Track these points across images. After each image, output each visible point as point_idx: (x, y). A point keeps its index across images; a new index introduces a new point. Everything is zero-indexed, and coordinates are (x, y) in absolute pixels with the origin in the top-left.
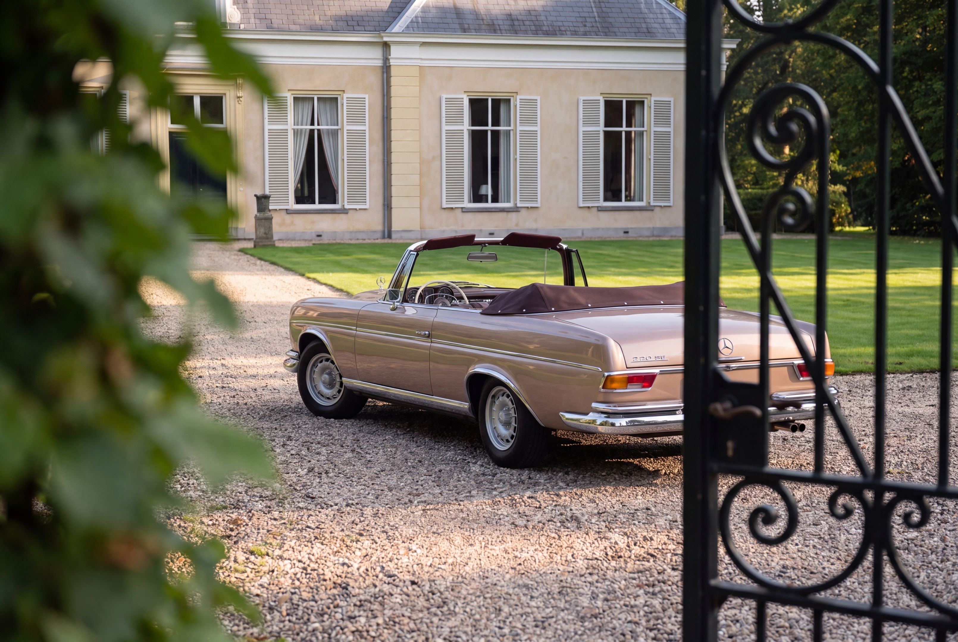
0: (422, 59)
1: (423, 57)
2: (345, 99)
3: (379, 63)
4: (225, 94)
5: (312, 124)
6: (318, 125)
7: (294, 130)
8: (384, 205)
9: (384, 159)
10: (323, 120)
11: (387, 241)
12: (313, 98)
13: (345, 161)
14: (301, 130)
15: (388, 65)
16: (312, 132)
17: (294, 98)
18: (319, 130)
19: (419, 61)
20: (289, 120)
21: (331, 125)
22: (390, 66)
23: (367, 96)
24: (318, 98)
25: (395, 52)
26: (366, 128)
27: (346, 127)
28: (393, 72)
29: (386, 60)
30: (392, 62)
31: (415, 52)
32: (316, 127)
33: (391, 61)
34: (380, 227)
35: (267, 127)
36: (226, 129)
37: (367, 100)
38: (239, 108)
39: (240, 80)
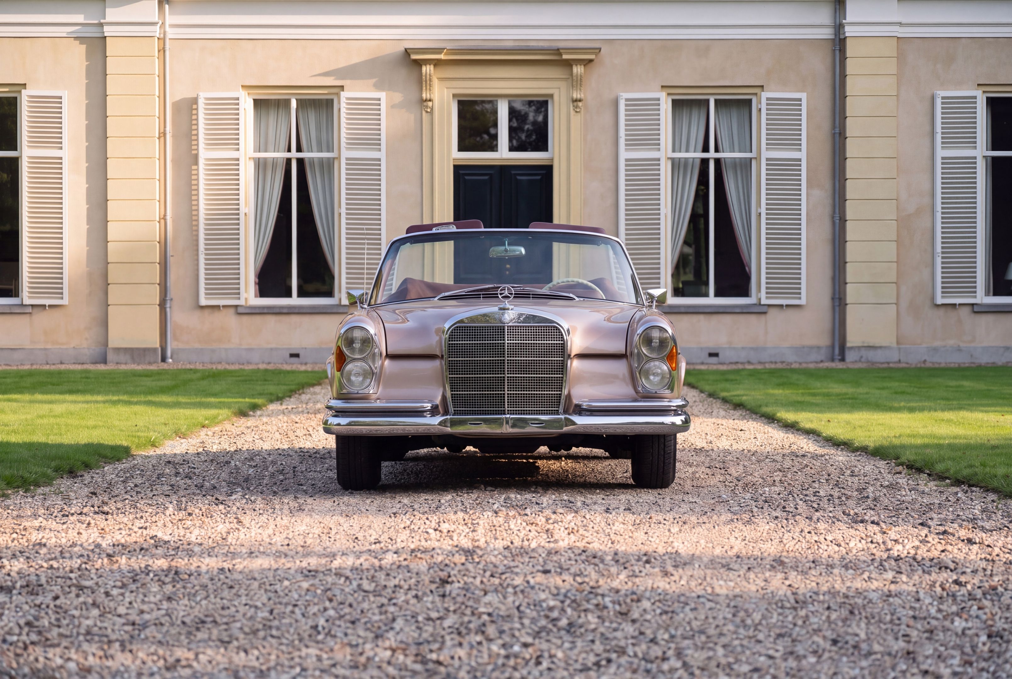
0: (900, 24)
1: (904, 21)
2: (764, 101)
3: (827, 33)
4: (551, 96)
5: (706, 149)
6: (717, 150)
7: (673, 160)
8: (833, 299)
9: (834, 212)
10: (724, 142)
11: (838, 365)
12: (708, 101)
13: (763, 216)
14: (686, 159)
15: (842, 37)
16: (705, 162)
17: (673, 101)
18: (718, 161)
19: (897, 28)
20: (662, 142)
21: (740, 151)
22: (845, 38)
23: (803, 96)
24: (716, 101)
25: (855, 12)
26: (802, 155)
27: (766, 154)
29: (839, 28)
30: (849, 31)
31: (891, 12)
32: (712, 154)
33: (847, 28)
34: (824, 341)
35: (624, 155)
36: (552, 160)
37: (804, 103)
38: (576, 120)
39: (578, 70)
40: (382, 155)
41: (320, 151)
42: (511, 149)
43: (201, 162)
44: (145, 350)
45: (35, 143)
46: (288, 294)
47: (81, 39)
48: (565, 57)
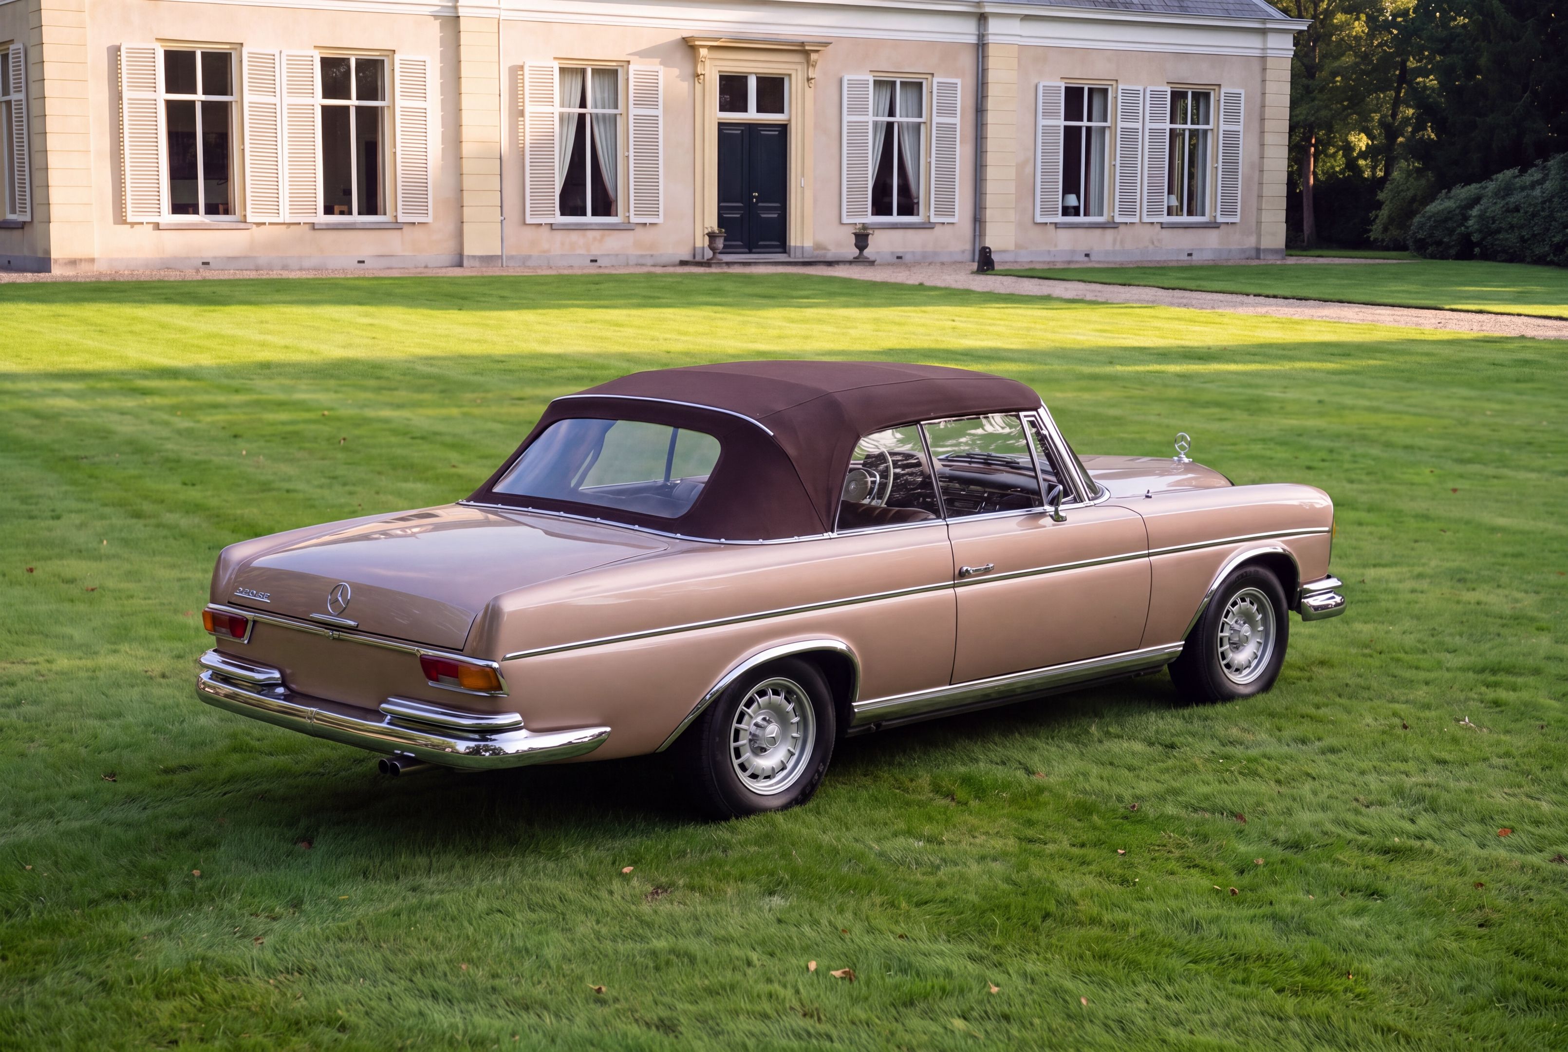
0: (1022, 36)
1: (1024, 33)
2: (935, 85)
3: (973, 40)
4: (790, 75)
6: (901, 116)
7: (873, 122)
8: (974, 219)
12: (895, 82)
13: (933, 163)
14: (879, 122)
15: (984, 42)
16: (891, 124)
17: (875, 81)
18: (899, 124)
19: (1018, 38)
20: (868, 110)
21: (914, 117)
22: (987, 43)
23: (958, 81)
24: (902, 83)
25: (994, 26)
26: (957, 120)
27: (936, 120)
28: (992, 51)
29: (981, 37)
30: (991, 39)
31: (1016, 27)
32: (897, 119)
33: (990, 37)
34: (968, 246)
35: (846, 118)
36: (790, 120)
37: (959, 86)
38: (809, 93)
39: (814, 56)
40: (660, 112)
41: (604, 107)
42: (759, 110)
43: (527, 114)
44: (492, 257)
45: (405, 95)
46: (584, 214)
47: (436, 17)
48: (807, 48)
